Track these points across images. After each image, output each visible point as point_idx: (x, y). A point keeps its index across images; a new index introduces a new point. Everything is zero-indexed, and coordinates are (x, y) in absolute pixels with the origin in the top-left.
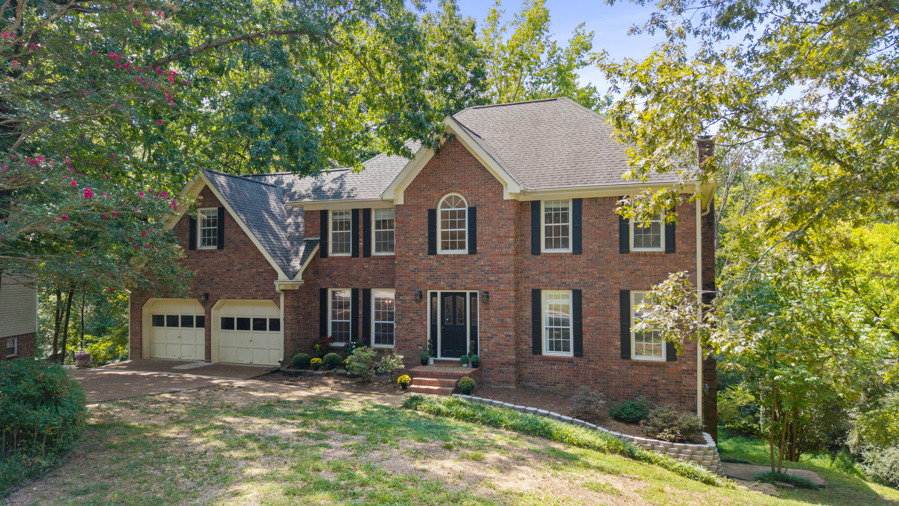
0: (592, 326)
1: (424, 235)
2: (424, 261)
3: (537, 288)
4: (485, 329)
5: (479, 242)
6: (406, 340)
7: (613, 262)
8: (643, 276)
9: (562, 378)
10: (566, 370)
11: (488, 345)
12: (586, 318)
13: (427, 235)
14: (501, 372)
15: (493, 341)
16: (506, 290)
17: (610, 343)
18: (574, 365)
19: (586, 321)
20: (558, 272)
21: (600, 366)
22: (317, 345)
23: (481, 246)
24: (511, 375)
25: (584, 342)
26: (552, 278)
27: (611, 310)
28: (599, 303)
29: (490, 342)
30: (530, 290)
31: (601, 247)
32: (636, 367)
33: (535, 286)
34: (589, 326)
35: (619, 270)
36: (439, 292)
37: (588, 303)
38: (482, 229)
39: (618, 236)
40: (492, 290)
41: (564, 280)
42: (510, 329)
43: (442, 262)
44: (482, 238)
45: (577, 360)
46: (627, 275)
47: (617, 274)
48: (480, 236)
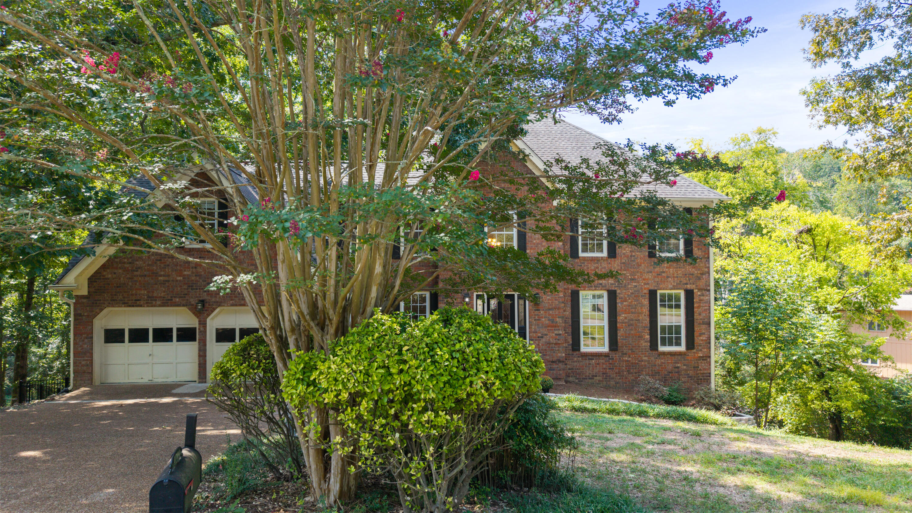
0: (625, 323)
3: (576, 289)
4: (535, 329)
5: (529, 245)
7: (643, 265)
8: (668, 277)
9: (599, 371)
10: (603, 364)
12: (620, 315)
14: (551, 369)
15: (544, 340)
17: (641, 337)
18: (610, 359)
19: (621, 318)
21: (632, 358)
24: (561, 372)
25: (619, 337)
27: (641, 308)
28: (632, 302)
29: (541, 342)
30: (570, 291)
31: (633, 251)
32: (662, 357)
33: (574, 287)
34: (622, 323)
35: (648, 272)
36: (486, 295)
37: (622, 302)
41: (601, 282)
42: (560, 328)
44: (531, 242)
45: (612, 354)
46: (655, 277)
47: (646, 276)
48: (530, 239)
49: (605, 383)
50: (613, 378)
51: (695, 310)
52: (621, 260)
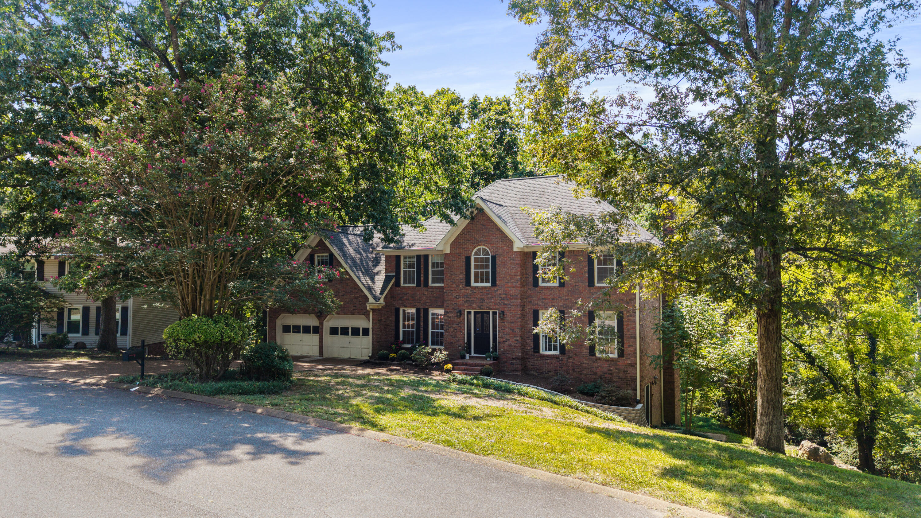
1: (463, 273)
2: (463, 291)
3: (537, 309)
4: (502, 336)
5: (498, 279)
6: (451, 343)
7: (584, 292)
8: (603, 302)
9: (552, 369)
10: (555, 363)
11: (504, 346)
13: (465, 273)
14: (512, 364)
15: (507, 343)
16: (515, 310)
17: (582, 345)
18: (560, 360)
20: (549, 299)
21: (576, 361)
22: (393, 346)
23: (499, 281)
24: (518, 366)
26: (546, 302)
29: (505, 344)
30: (532, 309)
32: (599, 361)
33: (535, 308)
35: (588, 298)
36: (472, 311)
38: (500, 270)
39: (587, 275)
40: (506, 310)
43: (475, 291)
44: (500, 276)
45: (562, 357)
46: (593, 301)
47: (587, 300)
48: (499, 274)
50: (562, 374)
51: (625, 327)
52: (568, 288)
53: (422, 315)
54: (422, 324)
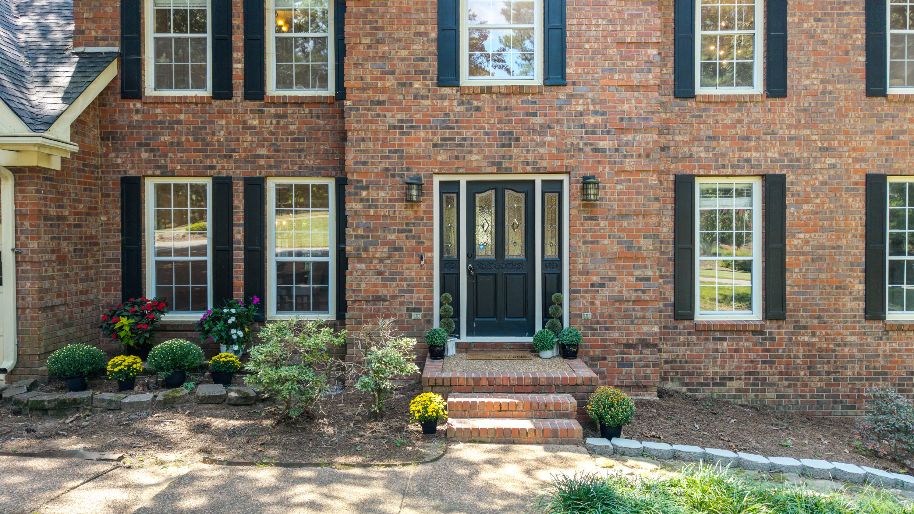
0: (804, 254)
1: (425, 34)
2: (427, 102)
3: (687, 172)
4: (585, 266)
5: (571, 56)
6: (378, 299)
7: (852, 115)
9: (739, 368)
10: (748, 350)
11: (592, 304)
12: (793, 236)
13: (433, 35)
14: (624, 363)
15: (606, 292)
16: (638, 172)
17: (842, 288)
18: (765, 339)
19: (795, 242)
20: (733, 137)
21: (820, 338)
22: (124, 320)
23: (577, 65)
24: (649, 371)
25: (788, 288)
26: (720, 149)
27: (846, 219)
28: (823, 203)
29: (599, 296)
30: (672, 178)
31: (828, 82)
32: (895, 335)
33: (681, 168)
35: (865, 132)
36: (463, 180)
37: (798, 204)
38: (580, 24)
39: (862, 59)
40: (604, 171)
41: (747, 155)
42: (648, 263)
43: (475, 104)
44: (579, 46)
45: (771, 327)
46: (880, 143)
47: (860, 141)
48: (576, 41)
49: (752, 395)
50: (771, 385)
52: (798, 102)
53: (239, 202)
54: (239, 235)
